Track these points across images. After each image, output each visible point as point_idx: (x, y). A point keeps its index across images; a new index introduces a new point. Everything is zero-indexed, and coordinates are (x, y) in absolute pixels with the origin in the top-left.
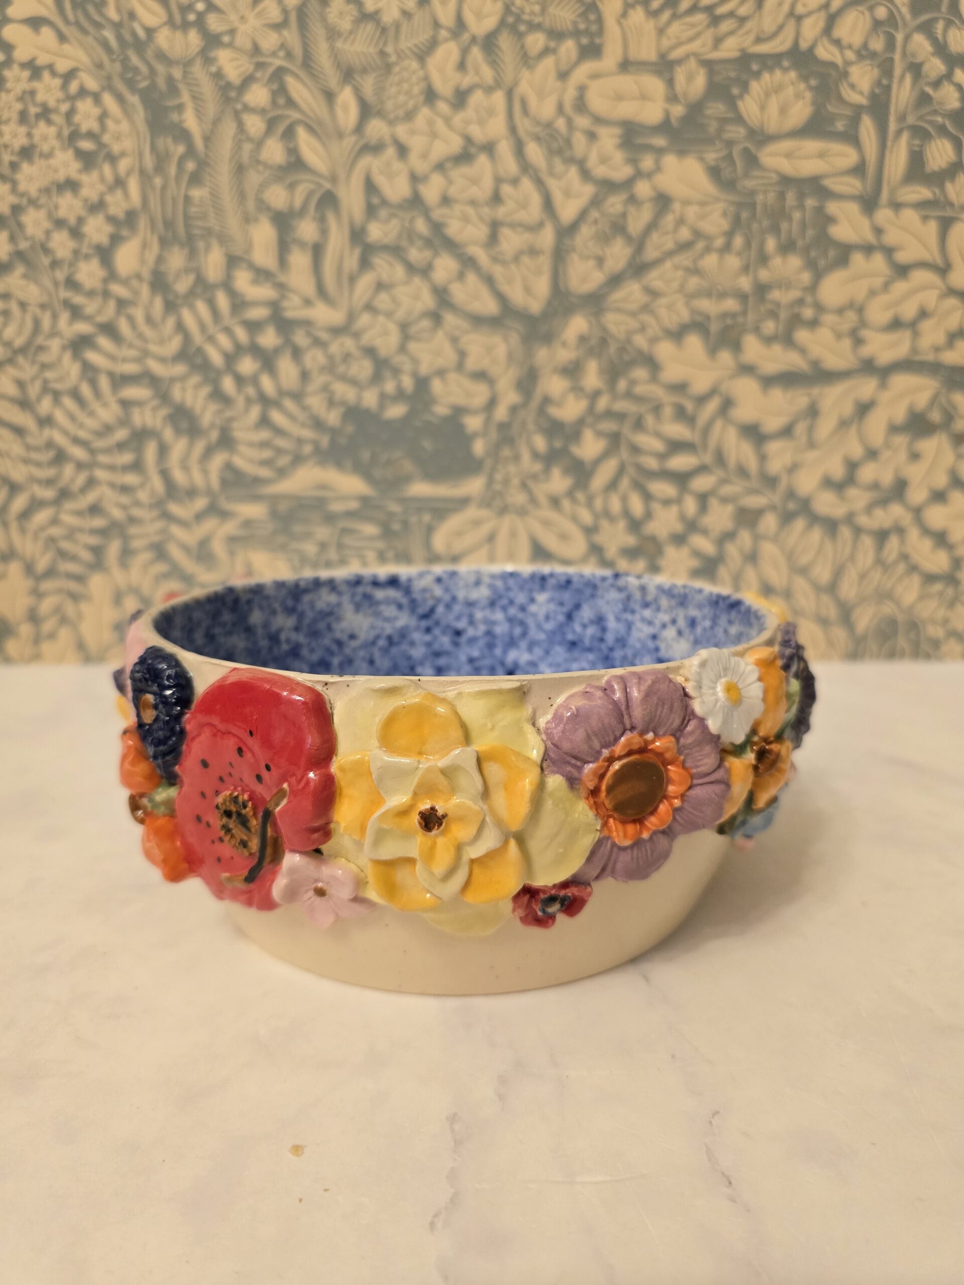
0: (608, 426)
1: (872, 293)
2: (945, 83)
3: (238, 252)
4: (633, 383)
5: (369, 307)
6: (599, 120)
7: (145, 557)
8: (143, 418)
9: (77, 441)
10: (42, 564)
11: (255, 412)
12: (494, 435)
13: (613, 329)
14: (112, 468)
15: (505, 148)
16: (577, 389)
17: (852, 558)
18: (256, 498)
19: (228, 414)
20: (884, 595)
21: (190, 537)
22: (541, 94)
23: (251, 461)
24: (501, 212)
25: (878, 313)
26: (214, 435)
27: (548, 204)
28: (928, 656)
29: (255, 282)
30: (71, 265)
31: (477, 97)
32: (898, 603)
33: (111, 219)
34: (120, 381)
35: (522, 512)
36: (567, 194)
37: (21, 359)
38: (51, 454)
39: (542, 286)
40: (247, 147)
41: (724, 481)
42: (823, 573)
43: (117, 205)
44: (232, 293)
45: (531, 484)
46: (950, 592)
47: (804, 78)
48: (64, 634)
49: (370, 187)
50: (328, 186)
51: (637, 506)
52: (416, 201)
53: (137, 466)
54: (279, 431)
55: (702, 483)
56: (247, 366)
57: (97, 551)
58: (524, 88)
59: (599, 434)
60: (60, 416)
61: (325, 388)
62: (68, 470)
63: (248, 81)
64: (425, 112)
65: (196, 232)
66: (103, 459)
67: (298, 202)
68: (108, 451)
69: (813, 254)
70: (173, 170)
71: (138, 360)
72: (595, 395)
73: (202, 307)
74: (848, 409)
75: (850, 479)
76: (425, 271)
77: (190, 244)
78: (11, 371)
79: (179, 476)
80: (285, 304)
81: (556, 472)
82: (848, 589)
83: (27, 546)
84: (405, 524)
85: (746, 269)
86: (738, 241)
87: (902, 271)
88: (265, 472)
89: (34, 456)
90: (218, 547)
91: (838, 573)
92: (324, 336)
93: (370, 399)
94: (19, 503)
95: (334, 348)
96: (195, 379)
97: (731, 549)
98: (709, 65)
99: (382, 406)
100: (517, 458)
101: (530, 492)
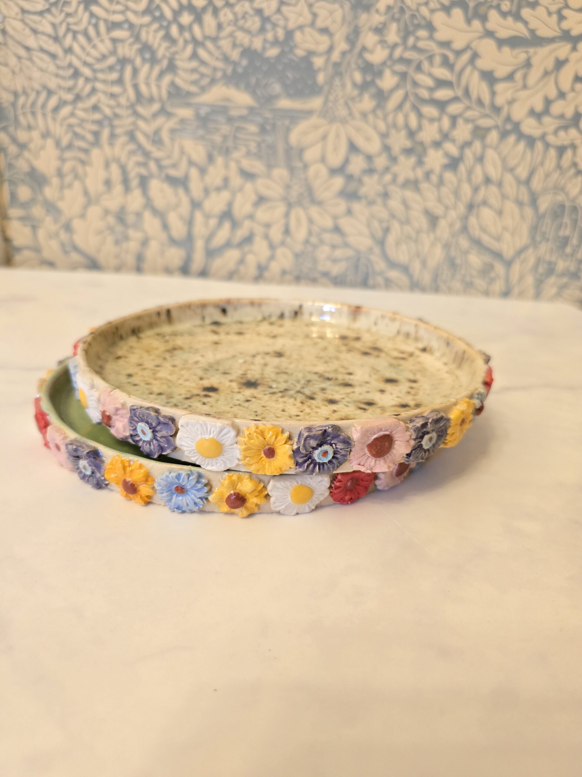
0: (400, 68)
4: (418, 39)
7: (123, 139)
8: (125, 50)
9: (85, 64)
10: (65, 141)
11: (189, 49)
12: (330, 70)
14: (104, 82)
16: (382, 42)
17: (542, 164)
18: (188, 105)
19: (173, 49)
20: (559, 189)
21: (149, 128)
23: (186, 81)
26: (165, 63)
32: (567, 194)
34: (111, 26)
35: (344, 121)
37: (54, 10)
38: (71, 71)
41: (468, 108)
42: (523, 172)
45: (351, 103)
48: (77, 185)
51: (413, 121)
53: (120, 81)
54: (203, 63)
56: (186, 18)
57: (97, 134)
59: (394, 73)
60: (77, 48)
61: (231, 35)
62: (81, 81)
66: (100, 76)
68: (102, 71)
72: (394, 46)
74: (550, 64)
75: (546, 111)
78: (48, 16)
79: (143, 89)
81: (366, 97)
82: (537, 183)
83: (57, 129)
84: (274, 126)
88: (193, 89)
89: (61, 72)
90: (165, 135)
91: (532, 173)
93: (257, 44)
95: (238, 9)
96: (155, 26)
99: (264, 49)
100: (343, 86)
101: (349, 108)
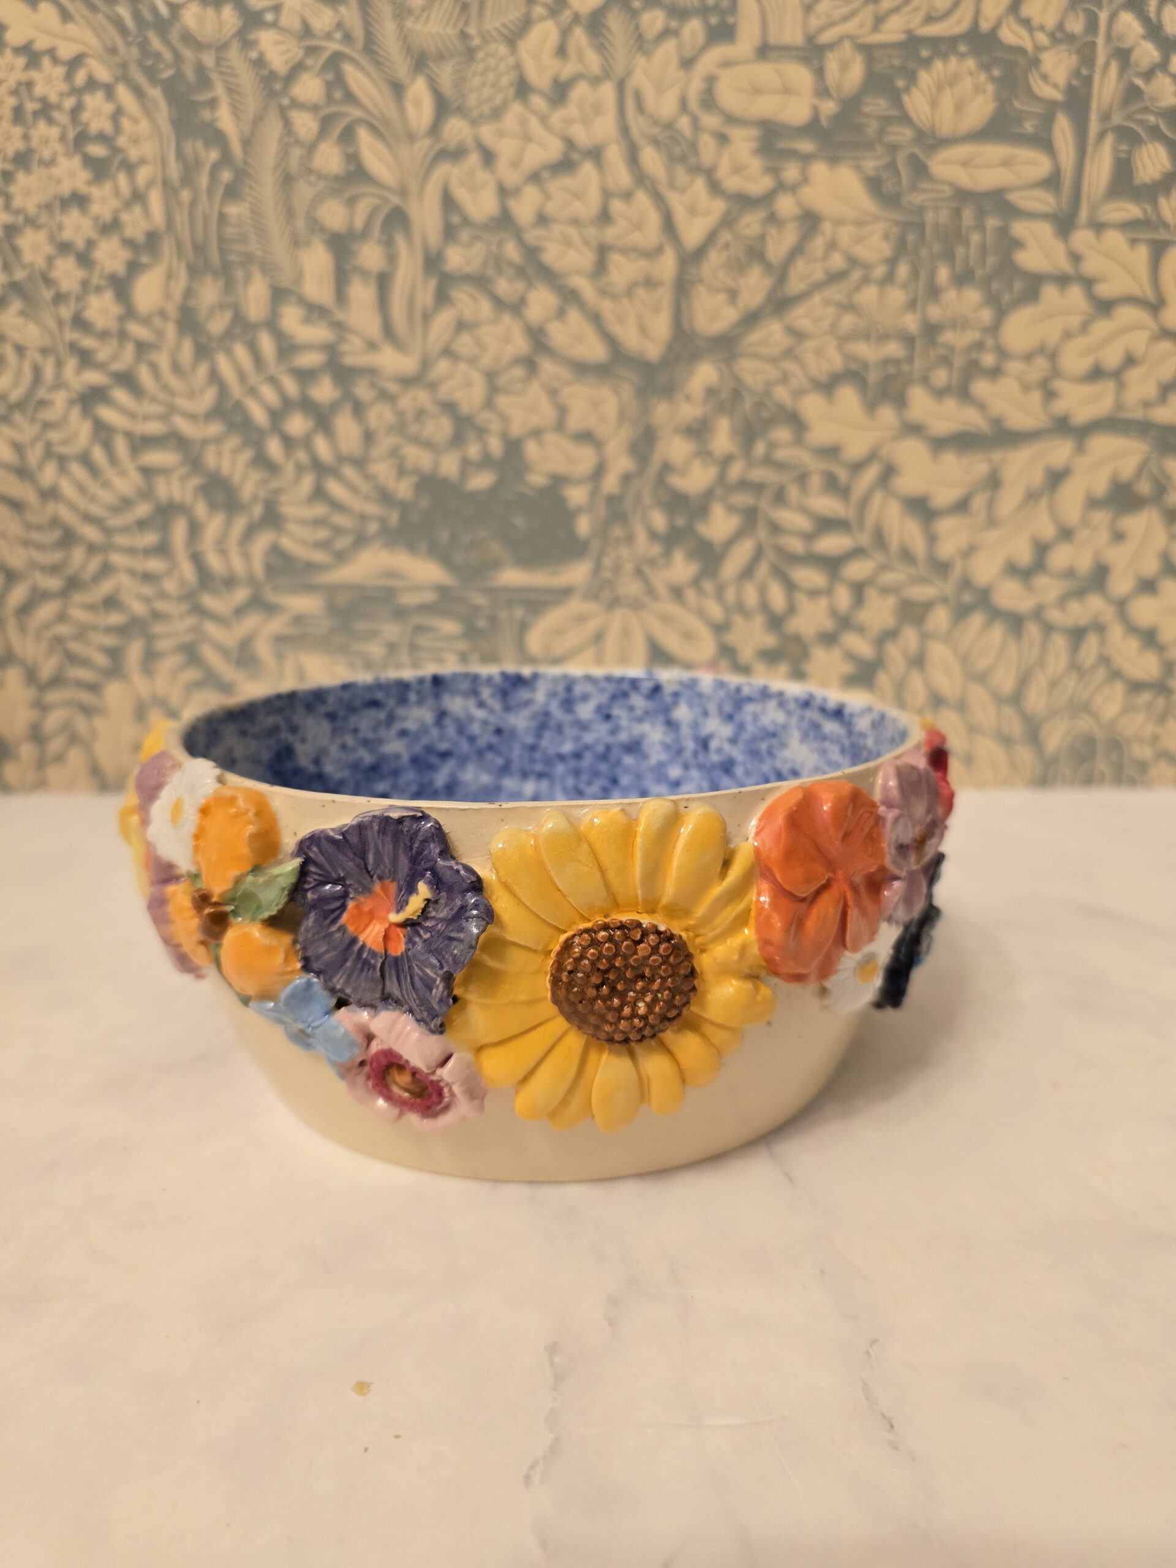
0: (743, 499)
1: (1068, 335)
2: (1159, 74)
3: (285, 282)
4: (772, 446)
5: (447, 352)
6: (731, 119)
7: (172, 661)
8: (169, 489)
9: (87, 518)
10: (47, 670)
11: (307, 483)
12: (602, 510)
13: (748, 378)
14: (131, 551)
15: (615, 155)
16: (704, 454)
17: (1041, 662)
18: (310, 588)
19: (275, 484)
20: (1080, 707)
21: (229, 637)
22: (660, 87)
23: (303, 542)
24: (610, 234)
25: (1075, 360)
26: (258, 511)
27: (669, 225)
28: (1133, 782)
29: (307, 320)
30: (79, 299)
31: (581, 91)
32: (1096, 717)
33: (128, 243)
34: (140, 443)
35: (636, 606)
36: (692, 211)
37: (17, 417)
38: (56, 535)
39: (661, 326)
40: (297, 153)
41: (884, 568)
42: (1006, 682)
43: (135, 224)
44: (279, 336)
45: (647, 570)
46: (1160, 703)
47: (986, 67)
49: (449, 202)
50: (396, 200)
51: (777, 598)
52: (504, 221)
53: (162, 549)
54: (337, 506)
55: (857, 570)
56: (297, 424)
57: (115, 654)
58: (639, 79)
59: (731, 509)
60: (67, 488)
61: (394, 453)
62: (78, 554)
63: (296, 70)
64: (516, 108)
65: (233, 258)
66: (121, 540)
67: (359, 222)
68: (125, 530)
69: (995, 286)
70: (204, 181)
71: (164, 418)
72: (727, 461)
73: (241, 351)
74: (1037, 477)
75: (1039, 564)
76: (517, 307)
77: (226, 274)
79: (214, 561)
80: (344, 348)
81: (679, 556)
82: (1036, 700)
83: (28, 648)
84: (493, 620)
85: (912, 305)
86: (903, 270)
87: (1105, 307)
88: (319, 557)
89: (36, 536)
90: (263, 649)
91: (1024, 681)
92: (392, 387)
93: (449, 466)
94: (18, 595)
95: (407, 402)
96: (234, 441)
97: (893, 651)
98: (868, 50)
99: (464, 474)
100: (630, 539)
101: (646, 581)
